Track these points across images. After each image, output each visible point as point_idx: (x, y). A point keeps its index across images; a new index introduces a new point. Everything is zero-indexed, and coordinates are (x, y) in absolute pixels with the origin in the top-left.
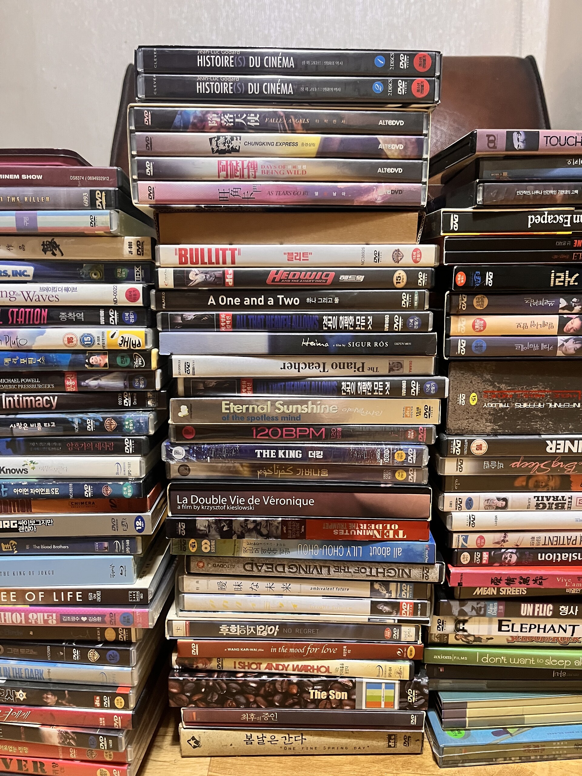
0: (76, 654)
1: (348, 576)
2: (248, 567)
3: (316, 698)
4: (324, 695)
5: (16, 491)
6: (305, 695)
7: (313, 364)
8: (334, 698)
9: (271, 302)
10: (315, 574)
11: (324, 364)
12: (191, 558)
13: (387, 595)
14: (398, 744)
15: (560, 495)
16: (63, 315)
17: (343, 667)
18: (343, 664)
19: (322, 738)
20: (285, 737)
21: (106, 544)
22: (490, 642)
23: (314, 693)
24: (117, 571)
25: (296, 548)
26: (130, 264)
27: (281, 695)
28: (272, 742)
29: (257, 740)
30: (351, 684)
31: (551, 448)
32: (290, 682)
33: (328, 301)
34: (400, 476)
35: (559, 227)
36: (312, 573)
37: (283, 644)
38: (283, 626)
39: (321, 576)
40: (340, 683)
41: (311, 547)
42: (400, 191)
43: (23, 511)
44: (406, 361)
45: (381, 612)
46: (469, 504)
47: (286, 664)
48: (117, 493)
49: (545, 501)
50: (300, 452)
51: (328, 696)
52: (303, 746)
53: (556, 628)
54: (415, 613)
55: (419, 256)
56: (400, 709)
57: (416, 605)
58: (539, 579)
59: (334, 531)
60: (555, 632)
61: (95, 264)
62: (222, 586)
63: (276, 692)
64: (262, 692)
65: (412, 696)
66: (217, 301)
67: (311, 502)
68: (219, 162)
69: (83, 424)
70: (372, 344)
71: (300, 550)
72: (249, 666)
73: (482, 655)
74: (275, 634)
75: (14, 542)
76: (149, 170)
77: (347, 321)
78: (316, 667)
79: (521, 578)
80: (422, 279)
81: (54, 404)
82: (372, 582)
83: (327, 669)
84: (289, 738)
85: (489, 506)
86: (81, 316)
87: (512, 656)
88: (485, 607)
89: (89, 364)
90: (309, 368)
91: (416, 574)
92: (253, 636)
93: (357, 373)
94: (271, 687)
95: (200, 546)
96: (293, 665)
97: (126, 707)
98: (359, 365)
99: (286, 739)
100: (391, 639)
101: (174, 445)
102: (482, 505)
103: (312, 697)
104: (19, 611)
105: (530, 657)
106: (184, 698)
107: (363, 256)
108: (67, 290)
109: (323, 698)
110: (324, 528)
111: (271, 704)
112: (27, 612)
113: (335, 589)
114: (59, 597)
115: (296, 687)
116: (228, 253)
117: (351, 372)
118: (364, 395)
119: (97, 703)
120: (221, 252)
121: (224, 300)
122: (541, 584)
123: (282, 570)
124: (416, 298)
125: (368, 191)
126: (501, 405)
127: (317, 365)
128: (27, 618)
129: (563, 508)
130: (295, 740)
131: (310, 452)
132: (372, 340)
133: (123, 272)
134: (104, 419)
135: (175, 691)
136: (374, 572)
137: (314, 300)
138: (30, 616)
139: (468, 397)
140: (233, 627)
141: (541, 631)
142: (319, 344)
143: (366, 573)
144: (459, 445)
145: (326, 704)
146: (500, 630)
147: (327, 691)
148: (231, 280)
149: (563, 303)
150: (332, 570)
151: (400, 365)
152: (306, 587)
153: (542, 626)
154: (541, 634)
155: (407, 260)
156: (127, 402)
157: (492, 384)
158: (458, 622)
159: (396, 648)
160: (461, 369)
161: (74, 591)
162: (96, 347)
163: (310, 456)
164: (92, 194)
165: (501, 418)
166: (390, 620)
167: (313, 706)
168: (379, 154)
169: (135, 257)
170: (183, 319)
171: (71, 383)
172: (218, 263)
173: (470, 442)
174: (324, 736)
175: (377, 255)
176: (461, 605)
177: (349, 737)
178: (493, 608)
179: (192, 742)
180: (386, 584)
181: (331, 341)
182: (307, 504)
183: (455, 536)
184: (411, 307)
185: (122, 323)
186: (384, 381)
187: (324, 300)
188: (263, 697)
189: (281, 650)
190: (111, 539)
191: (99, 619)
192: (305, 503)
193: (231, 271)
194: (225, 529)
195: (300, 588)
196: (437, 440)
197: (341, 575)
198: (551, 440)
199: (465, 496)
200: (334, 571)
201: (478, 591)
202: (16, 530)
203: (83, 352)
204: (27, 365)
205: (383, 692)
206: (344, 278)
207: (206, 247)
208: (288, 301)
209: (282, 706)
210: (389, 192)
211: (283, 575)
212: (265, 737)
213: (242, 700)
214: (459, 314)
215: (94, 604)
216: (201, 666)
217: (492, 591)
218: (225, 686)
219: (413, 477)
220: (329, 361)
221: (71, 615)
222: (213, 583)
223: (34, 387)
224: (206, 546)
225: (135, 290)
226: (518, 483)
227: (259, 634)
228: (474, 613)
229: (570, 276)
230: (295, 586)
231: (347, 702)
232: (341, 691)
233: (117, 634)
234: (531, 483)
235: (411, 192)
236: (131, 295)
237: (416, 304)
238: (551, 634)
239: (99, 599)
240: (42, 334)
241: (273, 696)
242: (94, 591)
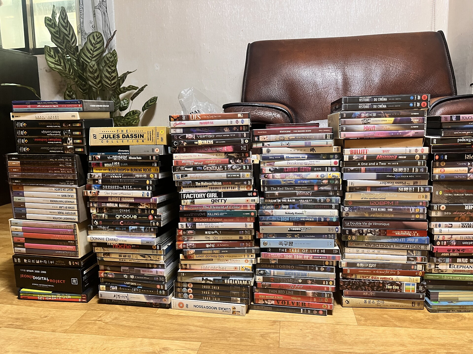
0: (317, 269)
1: (400, 248)
2: (367, 245)
3: (388, 288)
4: (391, 287)
5: (301, 219)
6: (385, 287)
8: (394, 288)
9: (377, 164)
10: (389, 247)
11: (393, 182)
12: (348, 242)
13: (413, 255)
14: (416, 305)
15: (469, 223)
16: (315, 169)
18: (397, 277)
20: (377, 301)
21: (326, 236)
22: (446, 272)
23: (388, 286)
24: (329, 244)
25: (383, 239)
26: (334, 154)
27: (377, 287)
28: (373, 303)
29: (368, 302)
30: (400, 284)
31: (466, 208)
32: (380, 283)
34: (417, 216)
35: (467, 142)
37: (377, 270)
38: (377, 264)
39: (391, 248)
40: (396, 283)
41: (388, 238)
42: (417, 133)
43: (302, 225)
44: (419, 181)
45: (410, 260)
46: (440, 226)
47: (378, 277)
48: (331, 220)
49: (465, 225)
50: (385, 209)
51: (392, 287)
52: (383, 305)
53: (469, 267)
54: (422, 261)
55: (423, 150)
56: (417, 292)
57: (422, 258)
58: (463, 250)
59: (396, 233)
61: (324, 154)
62: (358, 251)
63: (375, 286)
64: (370, 285)
65: (421, 288)
66: (360, 164)
67: (388, 224)
68: (364, 126)
69: (320, 200)
70: (409, 176)
72: (366, 277)
73: (444, 276)
74: (375, 267)
75: (298, 235)
76: (344, 129)
77: (401, 169)
78: (388, 278)
79: (457, 249)
80: (424, 157)
81: (311, 194)
82: (407, 250)
83: (392, 279)
84: (379, 301)
85: (446, 226)
86: (320, 169)
87: (454, 277)
88: (445, 259)
89: (322, 183)
90: (389, 183)
91: (423, 247)
92: (368, 267)
93: (403, 185)
94: (374, 284)
95: (352, 238)
96: (381, 277)
97: (333, 285)
98: (404, 182)
100: (414, 269)
101: (345, 207)
102: (444, 226)
104: (301, 255)
105: (460, 277)
106: (345, 287)
107: (406, 151)
108: (317, 162)
110: (393, 232)
111: (373, 290)
112: (303, 255)
113: (395, 252)
114: (312, 251)
115: (382, 284)
116: (365, 151)
117: (401, 185)
118: (406, 192)
119: (324, 283)
120: (363, 151)
121: (363, 164)
122: (464, 251)
124: (422, 163)
125: (408, 132)
126: (450, 195)
127: (391, 183)
128: (303, 257)
129: (470, 227)
130: (381, 302)
131: (388, 209)
132: (409, 175)
133: (332, 156)
134: (326, 199)
135: (342, 284)
136: (408, 247)
137: (390, 164)
138: (304, 256)
139: (439, 192)
140: (361, 264)
141: (464, 268)
142: (392, 176)
143: (406, 247)
144: (436, 207)
145: (392, 290)
146: (450, 267)
147: (392, 286)
148: (366, 158)
149: (469, 164)
150: (394, 246)
151: (417, 182)
152: (385, 251)
153: (464, 266)
154: (464, 269)
155: (420, 152)
156: (331, 194)
157: (447, 188)
158: (436, 265)
159: (415, 272)
160: (437, 184)
161: (317, 249)
164: (326, 135)
165: (450, 199)
166: (414, 263)
167: (387, 291)
168: (412, 122)
169: (336, 152)
170: (350, 169)
171: (316, 188)
172: (362, 153)
173: (440, 206)
174: (390, 301)
175: (410, 151)
176: (437, 259)
177: (399, 302)
178: (448, 260)
179: (347, 302)
180: (412, 251)
181: (396, 175)
183: (435, 236)
184: (421, 165)
185: (332, 171)
186: (412, 187)
187: (394, 164)
188: (371, 287)
189: (377, 272)
190: (327, 234)
191: (325, 258)
192: (386, 225)
193: (366, 156)
194: (361, 232)
196: (429, 205)
197: (398, 248)
198: (466, 205)
199: (438, 223)
201: (442, 254)
202: (300, 231)
203: (321, 179)
204: (304, 183)
205: (411, 287)
206: (400, 157)
207: (358, 149)
208: (382, 164)
210: (414, 133)
211: (378, 247)
212: (371, 301)
213: (364, 288)
214: (436, 167)
215: (323, 253)
216: (349, 277)
217: (447, 254)
218: (358, 283)
219: (421, 217)
220: (395, 181)
221: (317, 256)
222: (355, 250)
223: (305, 189)
224: (354, 238)
225: (337, 161)
226: (456, 219)
227: (370, 267)
228: (441, 261)
229: (471, 156)
230: (382, 251)
231: (399, 290)
232: (397, 286)
233: (329, 263)
234: (460, 219)
235: (420, 133)
236: (335, 163)
237: (422, 164)
238: (467, 269)
239: (324, 252)
240: (309, 174)
241: (374, 287)
242: (323, 250)
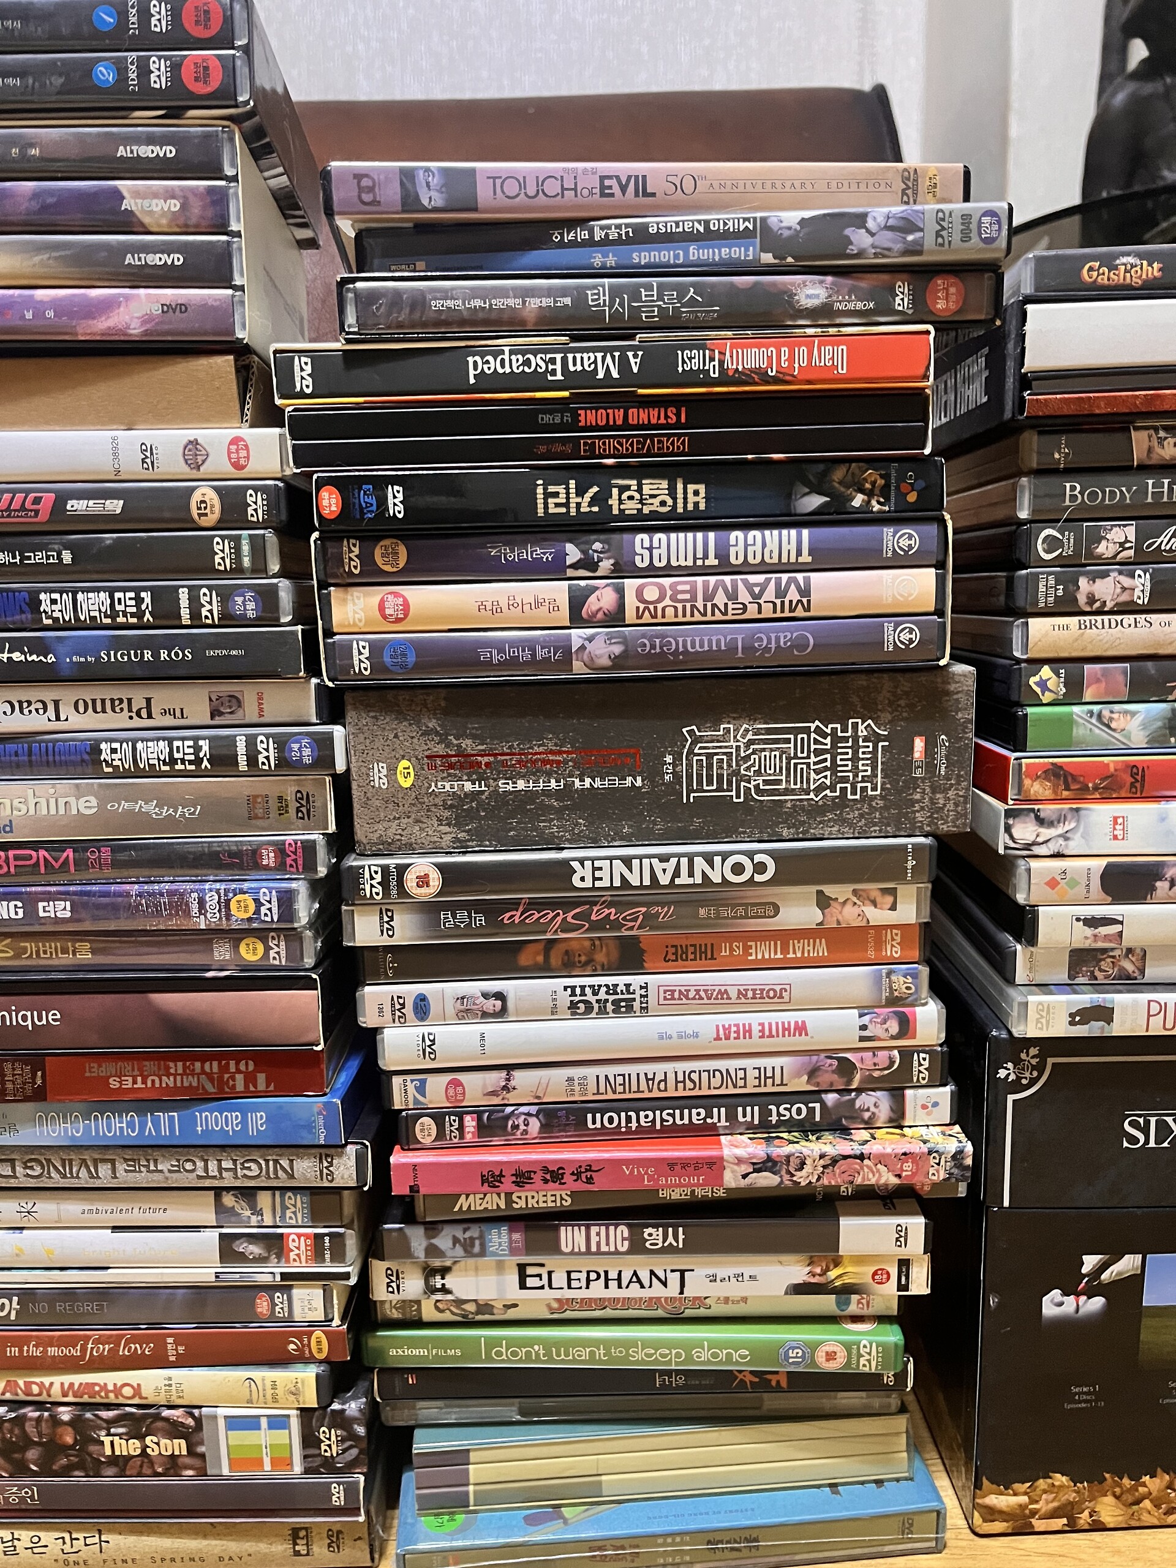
1: (156, 1180)
3: (117, 1453)
4: (133, 1447)
6: (93, 1448)
7: (29, 703)
8: (156, 1452)
10: (84, 1178)
11: (56, 703)
13: (254, 1220)
14: (315, 1549)
15: (621, 980)
17: (170, 1385)
18: (170, 1379)
19: (144, 1538)
20: (63, 1539)
22: (512, 1314)
23: (112, 1443)
25: (33, 1120)
27: (40, 1449)
28: (36, 1551)
30: (190, 1422)
31: (582, 878)
32: (55, 1421)
33: (48, 558)
34: (251, 952)
35: (539, 381)
36: (78, 1177)
37: (30, 1338)
38: (27, 1295)
39: (97, 1183)
40: (166, 1419)
41: (65, 1117)
42: (183, 307)
45: (242, 1258)
46: (422, 1008)
47: (47, 1380)
49: (590, 997)
50: (20, 904)
51: (145, 1447)
52: (104, 1556)
53: (644, 1276)
54: (318, 1255)
55: (243, 453)
56: (307, 1471)
57: (318, 1237)
58: (586, 1171)
59: (111, 1080)
60: (642, 1287)
63: (29, 1443)
65: (330, 1441)
70: (156, 655)
71: (42, 1125)
73: (492, 1343)
74: (13, 1317)
77: (93, 603)
78: (111, 1387)
79: (546, 1169)
80: (256, 506)
82: (218, 1191)
83: (137, 1391)
84: (72, 1540)
85: (466, 1012)
87: (558, 1343)
88: (481, 1237)
90: (22, 712)
91: (306, 1170)
93: (137, 722)
94: (17, 1431)
96: (62, 1384)
98: (139, 703)
99: (64, 1543)
100: (272, 1318)
102: (450, 1010)
103: (108, 1452)
105: (596, 1343)
107: (115, 455)
109: (132, 1453)
111: (19, 1469)
113: (136, 1210)
115: (70, 1429)
117: (121, 720)
118: (152, 772)
122: (590, 1181)
123: (10, 1173)
124: (246, 548)
125: (106, 306)
126: (468, 786)
127: (40, 705)
129: (630, 1009)
130: (86, 1545)
131: (41, 905)
132: (154, 644)
136: (213, 1166)
137: (14, 557)
139: (392, 770)
141: (613, 1284)
142: (34, 657)
143: (196, 1170)
144: (378, 877)
145: (141, 1466)
146: (523, 1286)
147: (141, 1437)
149: (573, 553)
150: (121, 1167)
151: (236, 701)
152: (73, 1208)
153: (613, 1275)
154: (613, 1291)
155: (218, 463)
157: (443, 740)
159: (285, 1338)
160: (368, 707)
163: (42, 914)
165: (471, 815)
166: (267, 1273)
167: (111, 1471)
168: (128, 224)
173: (402, 869)
175: (148, 454)
177: (205, 1536)
178: (499, 1238)
180: (248, 1194)
181: (61, 649)
183: (397, 1081)
184: (237, 570)
186: (196, 739)
187: (39, 557)
189: (28, 1351)
192: (40, 1019)
195: (59, 1210)
196: (335, 871)
197: (142, 1178)
198: (582, 862)
199: (410, 990)
200: (126, 1171)
201: (463, 1203)
205: (264, 1437)
206: (77, 506)
210: (156, 310)
211: (13, 1183)
212: (19, 1540)
214: (349, 583)
217: (494, 1202)
219: (278, 954)
220: (67, 695)
226: (525, 958)
228: (459, 1251)
229: (580, 493)
230: (46, 1208)
231: (188, 1461)
232: (172, 1436)
234: (555, 960)
235: (205, 308)
237: (246, 562)
238: (634, 1291)
241: (23, 1450)
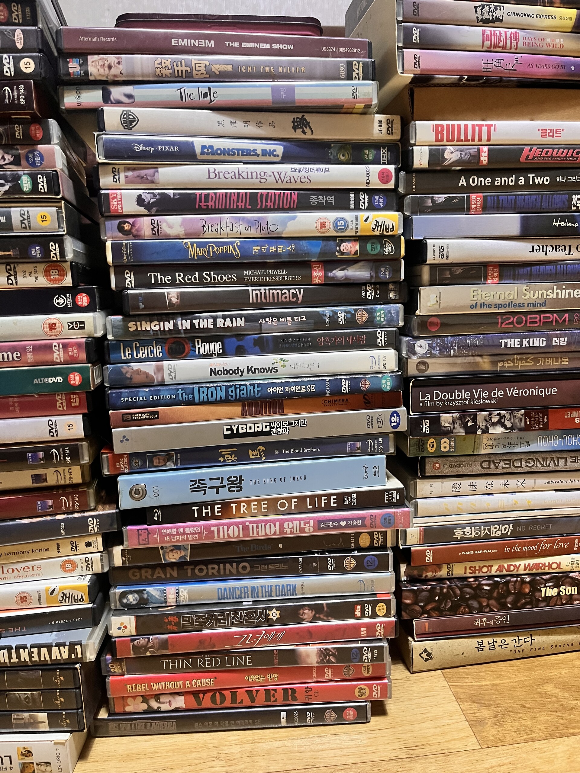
0: (331, 564)
2: (485, 465)
3: (547, 595)
4: (555, 592)
5: (270, 390)
6: (537, 594)
7: (559, 246)
8: (564, 593)
9: (522, 181)
10: (552, 467)
11: (570, 246)
12: (427, 460)
16: (313, 199)
17: (574, 562)
18: (574, 559)
19: (550, 636)
20: (515, 640)
21: (358, 444)
23: (546, 590)
24: (371, 471)
25: (536, 440)
26: (377, 145)
27: (514, 596)
28: (503, 647)
29: (488, 646)
32: (523, 581)
33: (578, 179)
36: (549, 466)
37: (516, 543)
38: (516, 523)
39: (557, 469)
40: (571, 577)
41: (551, 437)
43: (275, 413)
47: (517, 564)
48: (375, 387)
50: (545, 339)
51: (559, 592)
52: (532, 647)
59: (576, 419)
61: (343, 145)
62: (456, 488)
63: (509, 593)
64: (495, 594)
66: (468, 182)
67: (553, 391)
68: (484, 32)
69: (334, 317)
71: (540, 442)
72: (481, 569)
74: (509, 534)
75: (262, 448)
76: (416, 37)
78: (547, 564)
81: (300, 297)
83: (559, 565)
84: (519, 640)
86: (331, 199)
89: (339, 251)
90: (556, 251)
92: (488, 537)
94: (505, 588)
95: (439, 445)
96: (525, 564)
97: (388, 614)
99: (516, 642)
101: (418, 338)
103: (543, 595)
104: (274, 522)
106: (417, 608)
108: (319, 170)
109: (554, 595)
110: (566, 417)
111: (503, 606)
112: (282, 522)
113: (568, 481)
114: (312, 503)
115: (528, 585)
116: (485, 129)
119: (358, 613)
120: (477, 128)
121: (476, 181)
123: (520, 465)
127: (563, 247)
128: (281, 527)
130: (525, 642)
131: (554, 339)
133: (370, 154)
134: (356, 311)
135: (408, 601)
137: (563, 179)
138: (286, 525)
140: (468, 530)
142: (570, 224)
145: (557, 601)
147: (558, 587)
148: (486, 158)
150: (569, 460)
152: (540, 481)
156: (370, 294)
161: (329, 496)
162: (349, 232)
163: (554, 344)
164: (349, 65)
167: (544, 604)
169: (384, 136)
170: (433, 201)
171: (318, 275)
172: (473, 140)
174: (552, 635)
177: (575, 633)
179: (424, 655)
182: (550, 393)
185: (372, 207)
187: (575, 179)
188: (496, 599)
189: (514, 549)
190: (363, 438)
191: (359, 522)
192: (548, 392)
193: (485, 149)
194: (470, 424)
195: (535, 482)
200: (571, 462)
202: (268, 433)
203: (334, 238)
204: (276, 255)
207: (462, 123)
208: (539, 181)
209: (515, 607)
211: (520, 470)
212: (496, 642)
213: (475, 604)
215: (350, 507)
216: (430, 574)
218: (458, 592)
220: (575, 243)
221: (329, 521)
222: (447, 485)
223: (280, 278)
224: (446, 445)
225: (388, 171)
227: (493, 534)
230: (530, 482)
231: (577, 597)
232: (572, 585)
233: (372, 539)
236: (384, 176)
239: (354, 503)
240: (294, 218)
241: (506, 597)
242: (349, 494)
